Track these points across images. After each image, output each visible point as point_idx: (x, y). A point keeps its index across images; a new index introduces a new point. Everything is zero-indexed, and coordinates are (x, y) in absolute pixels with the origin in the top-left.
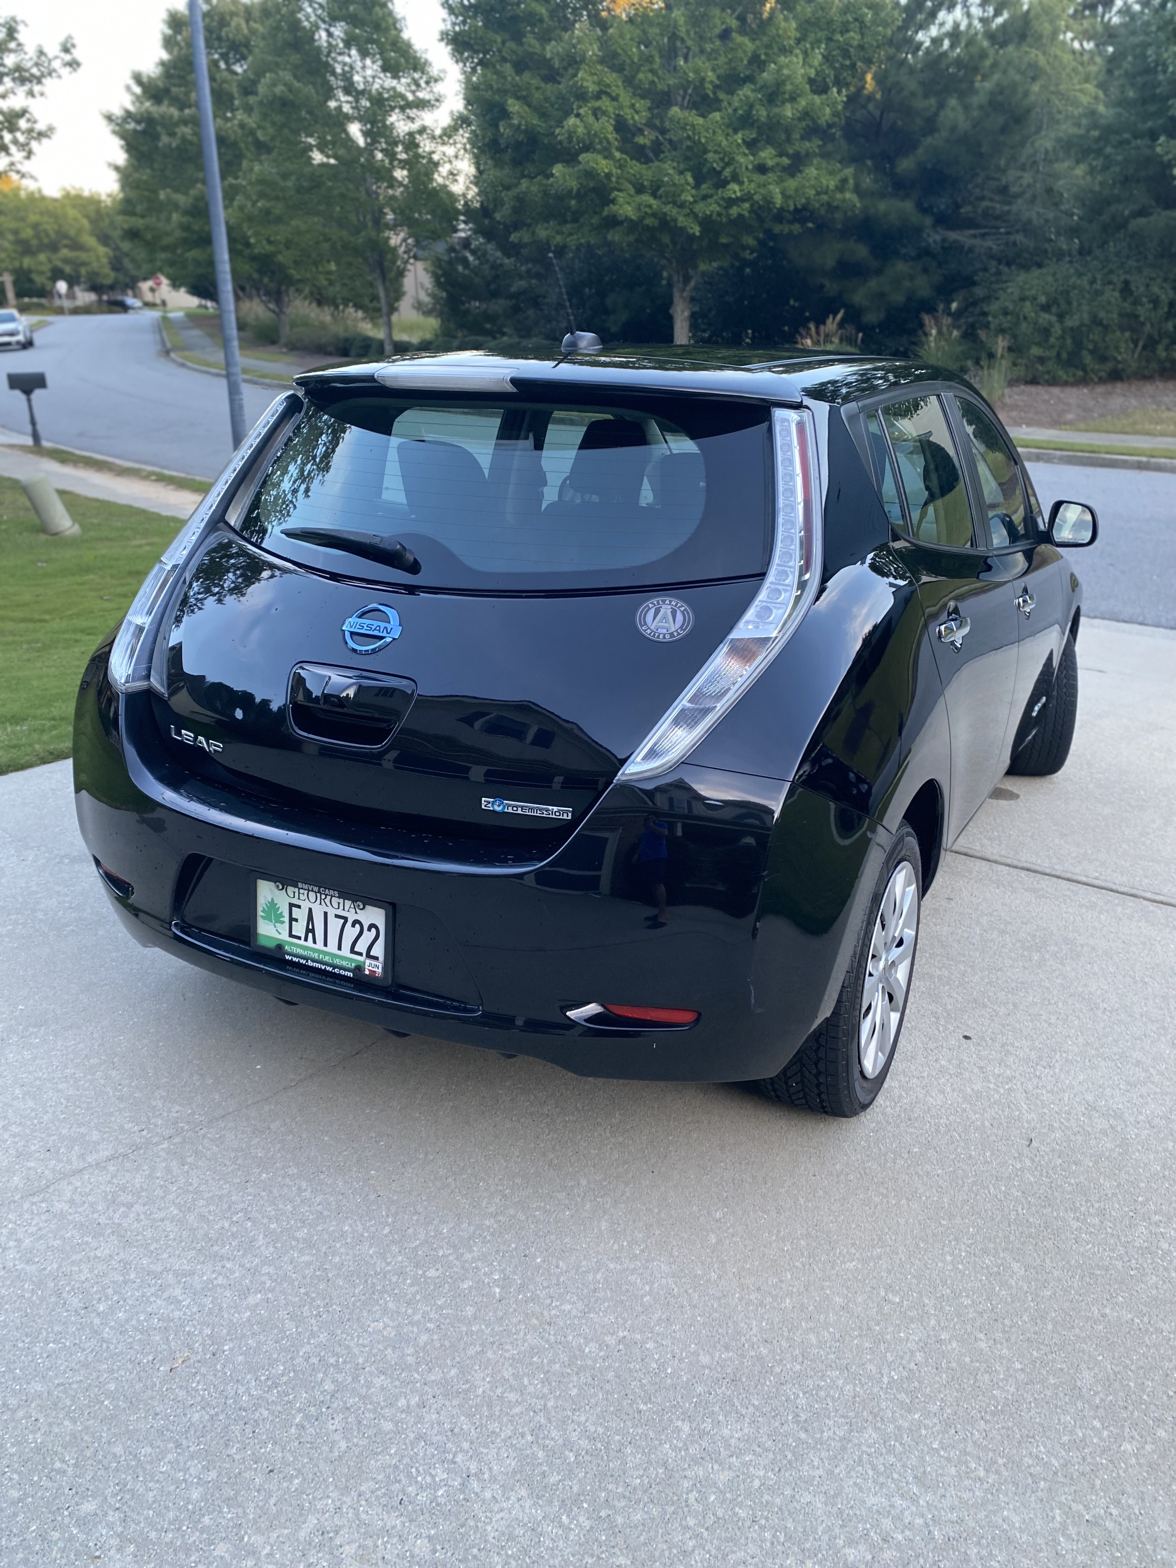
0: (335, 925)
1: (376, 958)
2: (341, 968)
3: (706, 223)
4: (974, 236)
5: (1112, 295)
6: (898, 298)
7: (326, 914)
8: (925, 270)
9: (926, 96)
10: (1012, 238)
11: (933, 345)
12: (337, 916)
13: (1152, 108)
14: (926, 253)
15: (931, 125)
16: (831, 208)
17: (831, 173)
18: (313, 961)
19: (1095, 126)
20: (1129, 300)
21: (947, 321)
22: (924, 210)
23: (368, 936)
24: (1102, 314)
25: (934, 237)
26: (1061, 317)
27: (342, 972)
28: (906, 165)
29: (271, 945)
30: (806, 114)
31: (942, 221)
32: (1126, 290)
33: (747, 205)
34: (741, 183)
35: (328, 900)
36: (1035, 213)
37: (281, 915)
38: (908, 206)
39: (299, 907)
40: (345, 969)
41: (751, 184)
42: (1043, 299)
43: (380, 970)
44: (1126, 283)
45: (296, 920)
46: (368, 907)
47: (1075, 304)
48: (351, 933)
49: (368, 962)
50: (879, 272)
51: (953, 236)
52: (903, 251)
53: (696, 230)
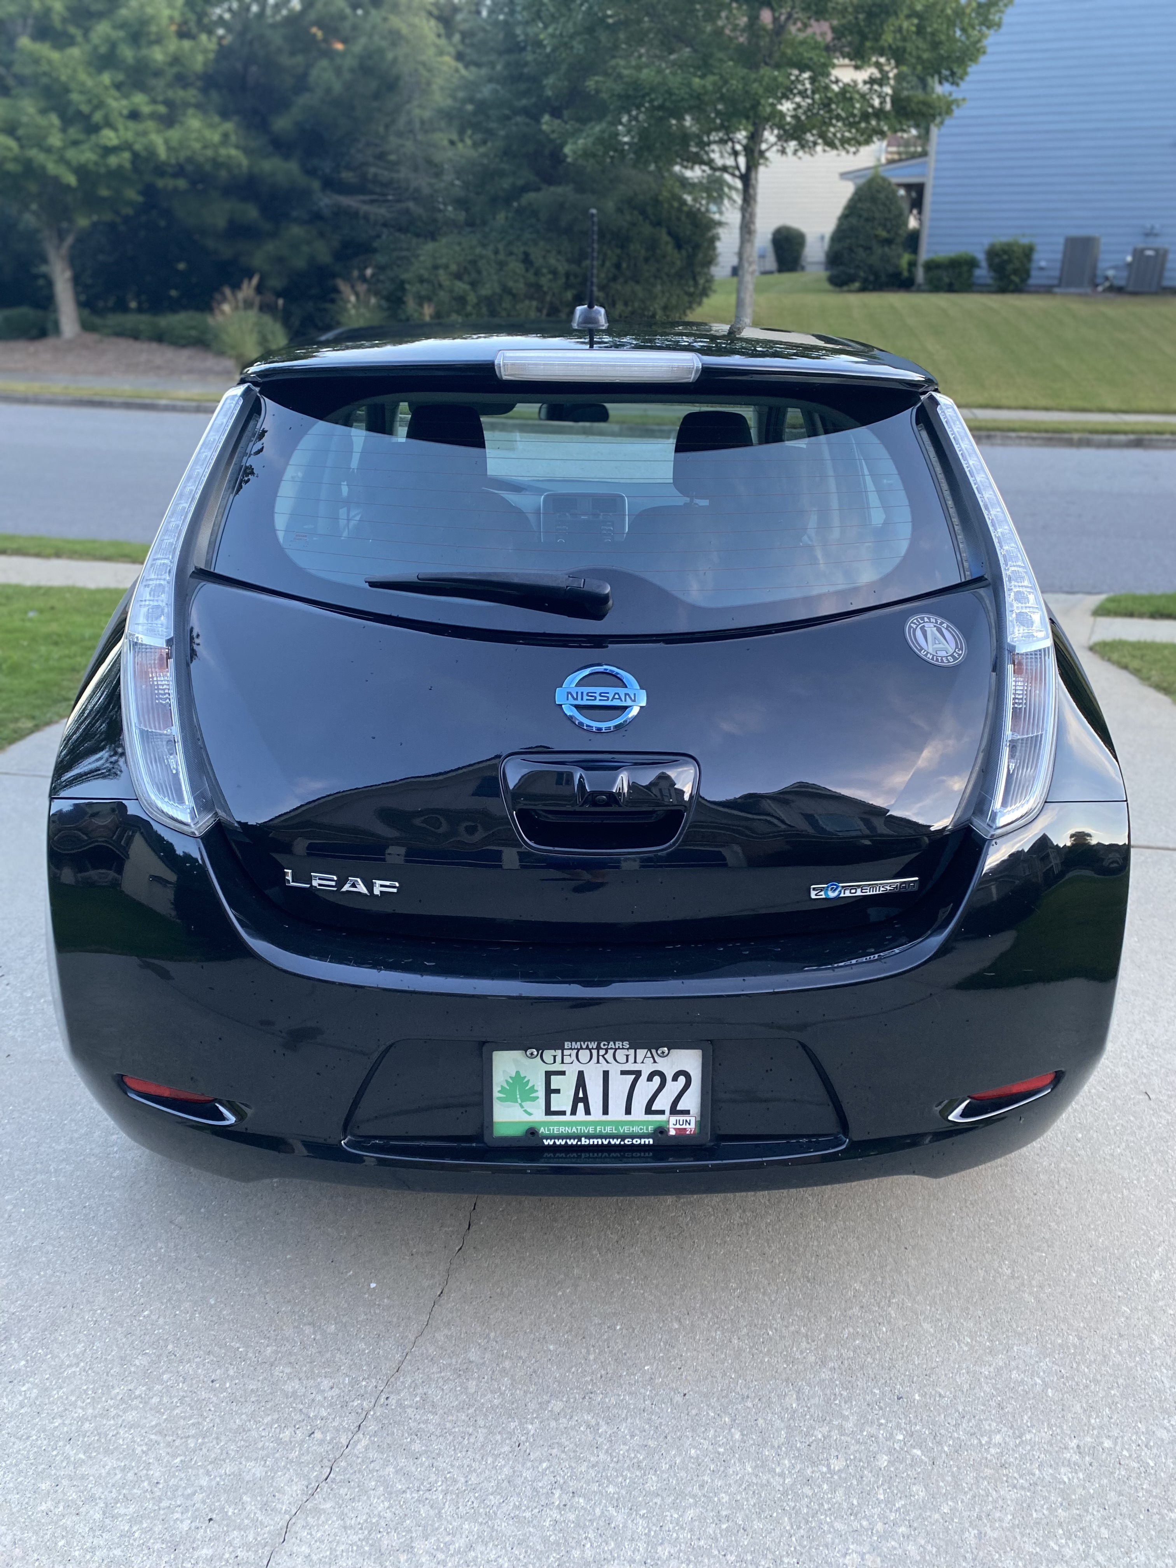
0: (619, 1086)
1: (687, 1112)
2: (633, 1137)
3: (81, 171)
4: (364, 202)
5: (515, 266)
6: (300, 263)
7: (606, 1074)
8: (322, 235)
9: (293, 54)
10: (403, 205)
11: (353, 312)
12: (623, 1073)
13: (523, 86)
14: (317, 217)
15: (302, 84)
16: (216, 163)
17: (212, 126)
18: (589, 1137)
19: (471, 100)
20: (532, 271)
21: (362, 288)
22: (311, 172)
23: (673, 1088)
24: (511, 284)
25: (326, 201)
26: (473, 284)
27: (637, 1141)
28: (282, 124)
29: (517, 1131)
30: (176, 60)
31: (331, 184)
32: (527, 260)
33: (127, 155)
34: (115, 130)
35: (609, 1056)
36: (422, 182)
37: (533, 1090)
38: (292, 167)
39: (563, 1073)
40: (640, 1137)
41: (127, 132)
42: (454, 268)
43: (693, 1126)
44: (526, 254)
45: (558, 1091)
46: (674, 1052)
47: (485, 273)
48: (644, 1089)
49: (673, 1119)
50: (274, 235)
51: (346, 201)
52: (295, 214)
53: (71, 179)
